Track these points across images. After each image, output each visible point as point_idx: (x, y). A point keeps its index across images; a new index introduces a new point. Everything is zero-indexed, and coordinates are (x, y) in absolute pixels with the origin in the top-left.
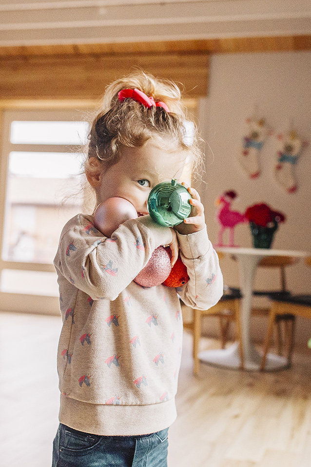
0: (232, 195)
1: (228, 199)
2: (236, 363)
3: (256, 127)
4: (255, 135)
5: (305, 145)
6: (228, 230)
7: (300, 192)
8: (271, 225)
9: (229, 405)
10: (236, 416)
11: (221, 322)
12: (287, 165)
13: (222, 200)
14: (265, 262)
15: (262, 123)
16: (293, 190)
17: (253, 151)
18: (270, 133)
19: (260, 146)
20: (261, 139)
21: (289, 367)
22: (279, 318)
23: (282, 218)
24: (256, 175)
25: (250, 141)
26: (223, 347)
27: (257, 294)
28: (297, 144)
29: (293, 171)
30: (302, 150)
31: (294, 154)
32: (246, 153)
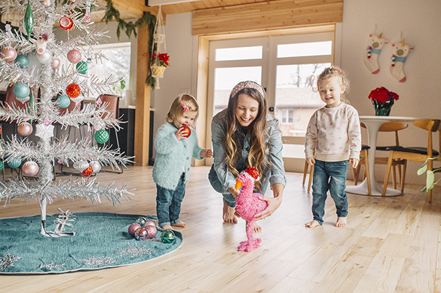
3: (376, 40)
4: (376, 45)
5: (412, 49)
8: (389, 102)
12: (399, 64)
14: (384, 128)
15: (380, 36)
17: (374, 56)
18: (386, 43)
19: (379, 52)
20: (380, 47)
21: (402, 194)
22: (395, 163)
23: (397, 97)
24: (376, 72)
25: (371, 49)
26: (356, 185)
27: (378, 148)
28: (406, 49)
29: (403, 68)
30: (409, 52)
31: (404, 55)
32: (369, 57)
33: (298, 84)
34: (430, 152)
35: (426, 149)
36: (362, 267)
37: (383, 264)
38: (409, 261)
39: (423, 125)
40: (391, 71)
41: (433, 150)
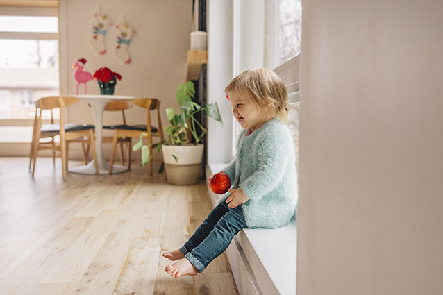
0: (83, 61)
1: (81, 64)
2: (94, 171)
3: (101, 20)
4: (101, 25)
5: (134, 32)
6: (82, 85)
7: (133, 62)
8: (112, 82)
9: (83, 192)
10: (87, 197)
11: (83, 146)
12: (123, 46)
13: (77, 65)
14: (109, 107)
15: (105, 17)
16: (129, 62)
17: (100, 36)
18: (111, 24)
19: (105, 33)
20: (105, 28)
21: (129, 170)
22: (120, 140)
23: (120, 77)
24: (103, 53)
25: (97, 29)
26: (86, 164)
27: (105, 128)
28: (129, 32)
29: (128, 50)
30: (132, 36)
31: (128, 38)
32: (95, 37)
33: (39, 63)
34: (149, 129)
35: (145, 126)
36: (62, 250)
37: (86, 242)
38: (113, 235)
39: (142, 104)
40: (117, 53)
41: (151, 127)
